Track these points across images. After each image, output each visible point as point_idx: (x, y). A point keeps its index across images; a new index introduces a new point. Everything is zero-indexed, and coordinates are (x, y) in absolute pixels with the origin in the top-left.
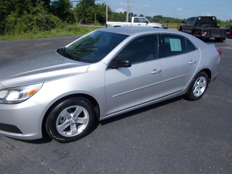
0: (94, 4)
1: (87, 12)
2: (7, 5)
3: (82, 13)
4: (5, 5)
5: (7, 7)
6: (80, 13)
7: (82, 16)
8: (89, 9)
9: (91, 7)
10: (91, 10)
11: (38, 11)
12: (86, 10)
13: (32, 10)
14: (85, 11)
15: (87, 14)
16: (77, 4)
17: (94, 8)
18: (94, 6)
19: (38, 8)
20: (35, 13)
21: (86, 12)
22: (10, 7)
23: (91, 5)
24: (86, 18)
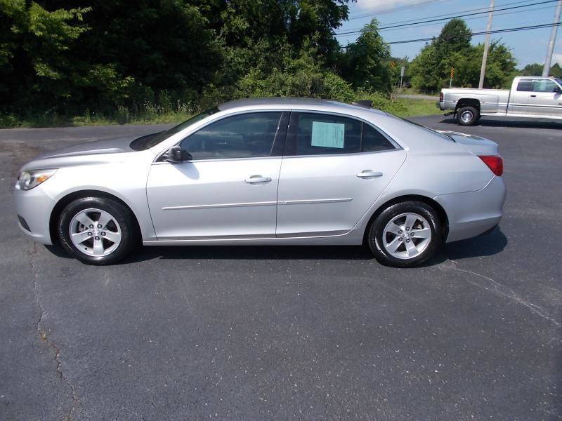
0: (468, 46)
1: (445, 65)
2: (246, 56)
3: (434, 68)
4: (242, 56)
5: (247, 60)
6: (427, 69)
7: (431, 75)
8: (452, 58)
9: (456, 54)
10: (456, 60)
11: (301, 66)
12: (443, 61)
13: (289, 64)
14: (440, 64)
15: (444, 69)
16: (424, 48)
17: (465, 55)
18: (466, 50)
19: (302, 61)
20: (294, 71)
21: (444, 65)
22: (251, 60)
23: (458, 49)
24: (441, 79)
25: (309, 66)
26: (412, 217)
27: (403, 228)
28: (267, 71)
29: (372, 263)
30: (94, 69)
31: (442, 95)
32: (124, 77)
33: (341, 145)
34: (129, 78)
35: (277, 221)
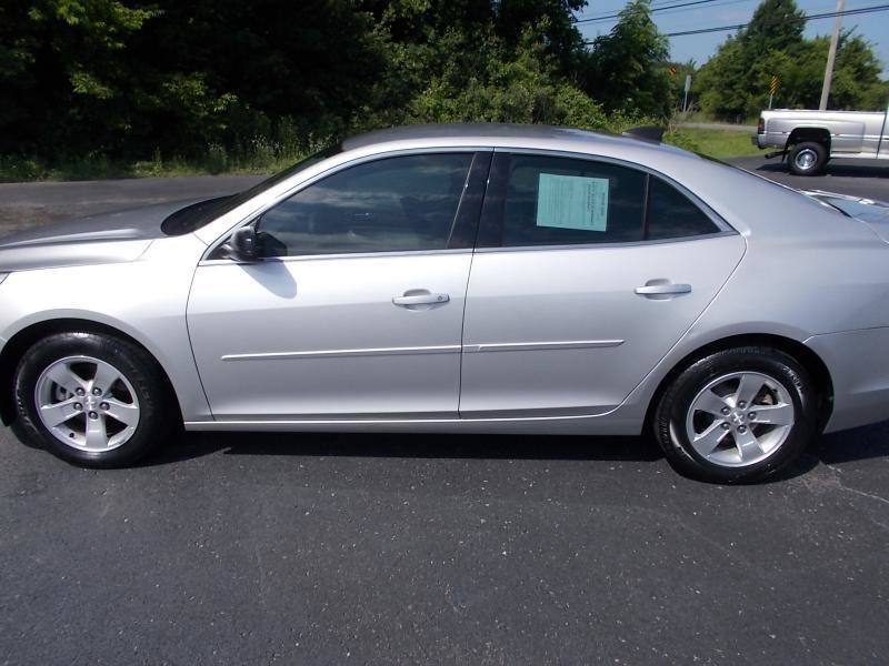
0: (799, 40)
1: (759, 73)
2: (424, 58)
3: (739, 78)
4: (418, 59)
5: (425, 65)
6: (727, 80)
7: (734, 90)
8: (771, 61)
9: (778, 53)
10: (778, 63)
11: (517, 75)
12: (755, 66)
13: (497, 70)
14: (751, 71)
15: (757, 80)
16: (724, 44)
17: (793, 55)
18: (795, 46)
19: (519, 65)
20: (504, 82)
21: (756, 72)
22: (432, 64)
23: (782, 46)
24: (751, 96)
25: (531, 74)
26: (752, 380)
27: (731, 401)
28: (459, 84)
29: (660, 468)
30: (169, 81)
31: (761, 121)
32: (219, 94)
33: (601, 225)
34: (227, 96)
35: (461, 386)
